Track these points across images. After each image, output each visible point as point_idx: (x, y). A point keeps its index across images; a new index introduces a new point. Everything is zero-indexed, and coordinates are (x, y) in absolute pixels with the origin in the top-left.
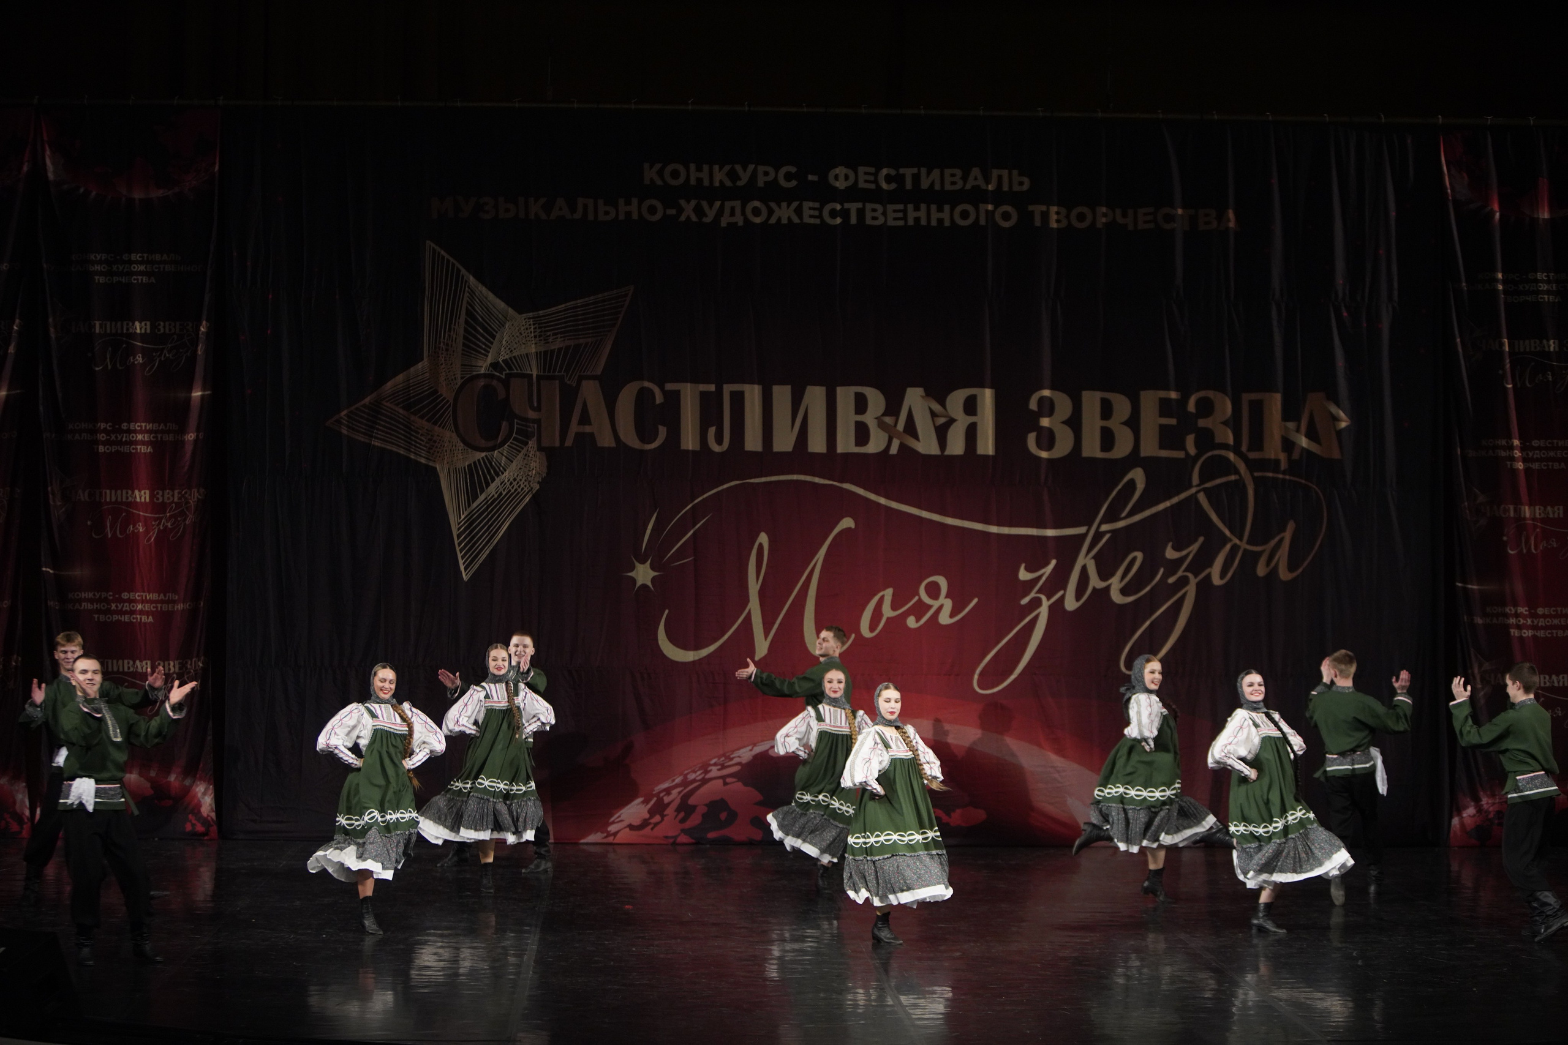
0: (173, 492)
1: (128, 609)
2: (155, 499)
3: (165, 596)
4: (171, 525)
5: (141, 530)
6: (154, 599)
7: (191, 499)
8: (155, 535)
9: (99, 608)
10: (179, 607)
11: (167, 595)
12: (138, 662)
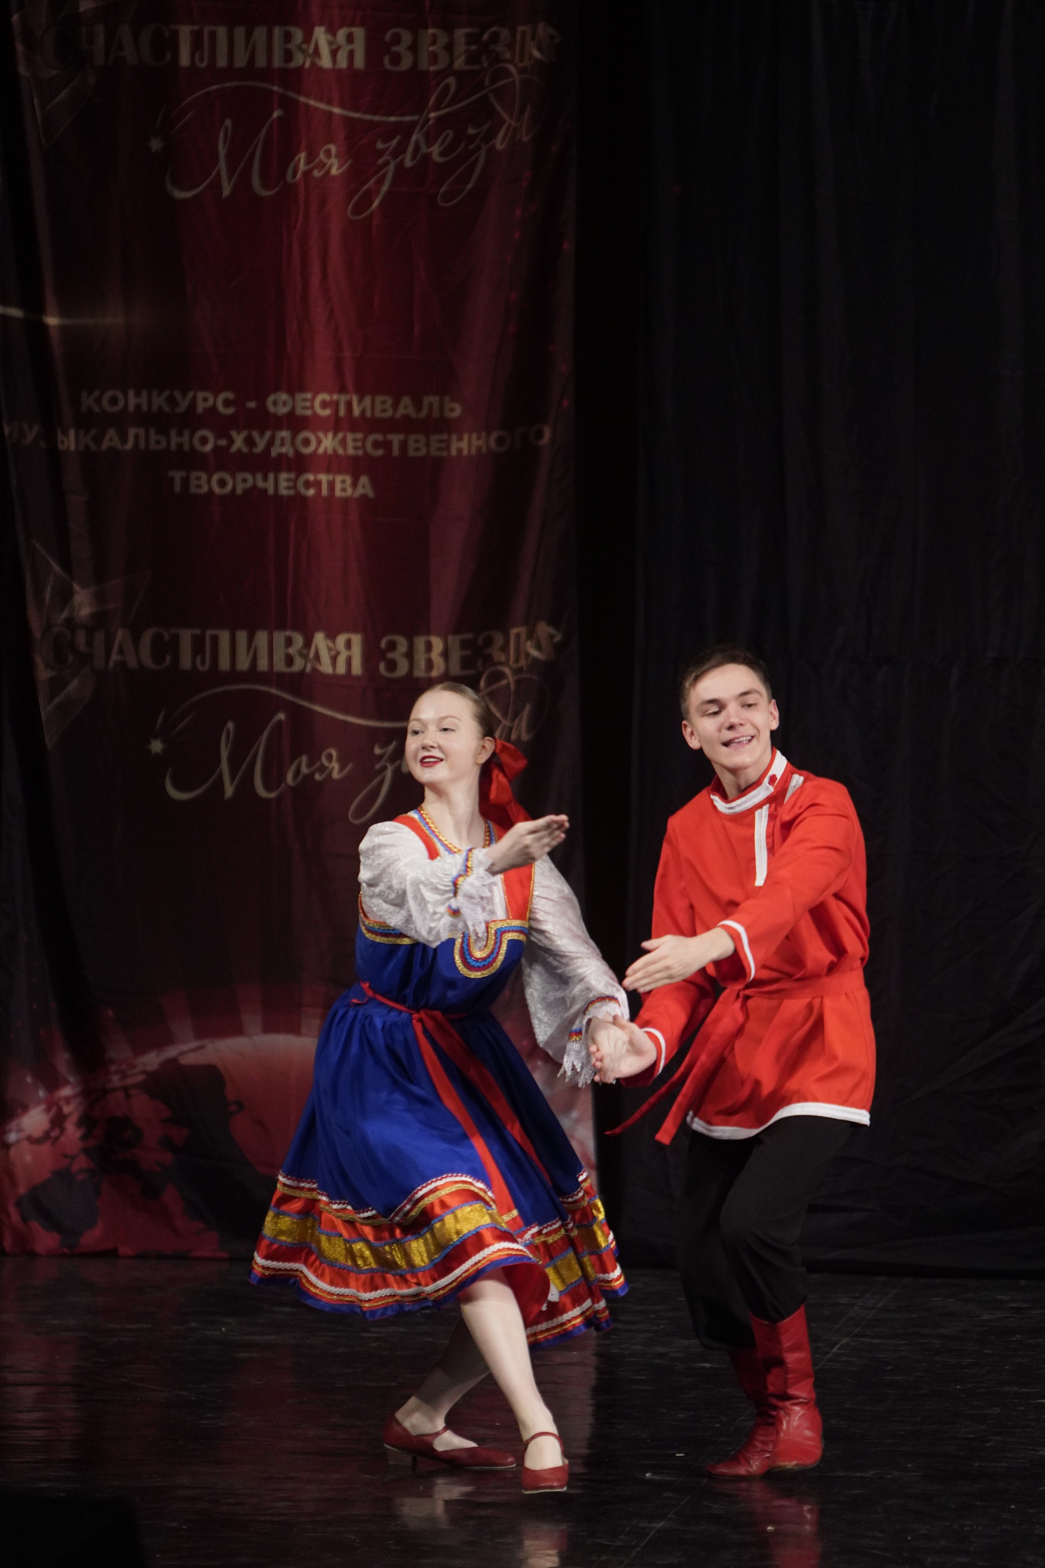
0: (451, 34)
1: (287, 449)
2: (386, 59)
3: (418, 406)
4: (442, 154)
5: (334, 171)
6: (378, 414)
7: (511, 61)
8: (385, 188)
9: (186, 447)
10: (464, 445)
11: (427, 400)
12: (320, 639)
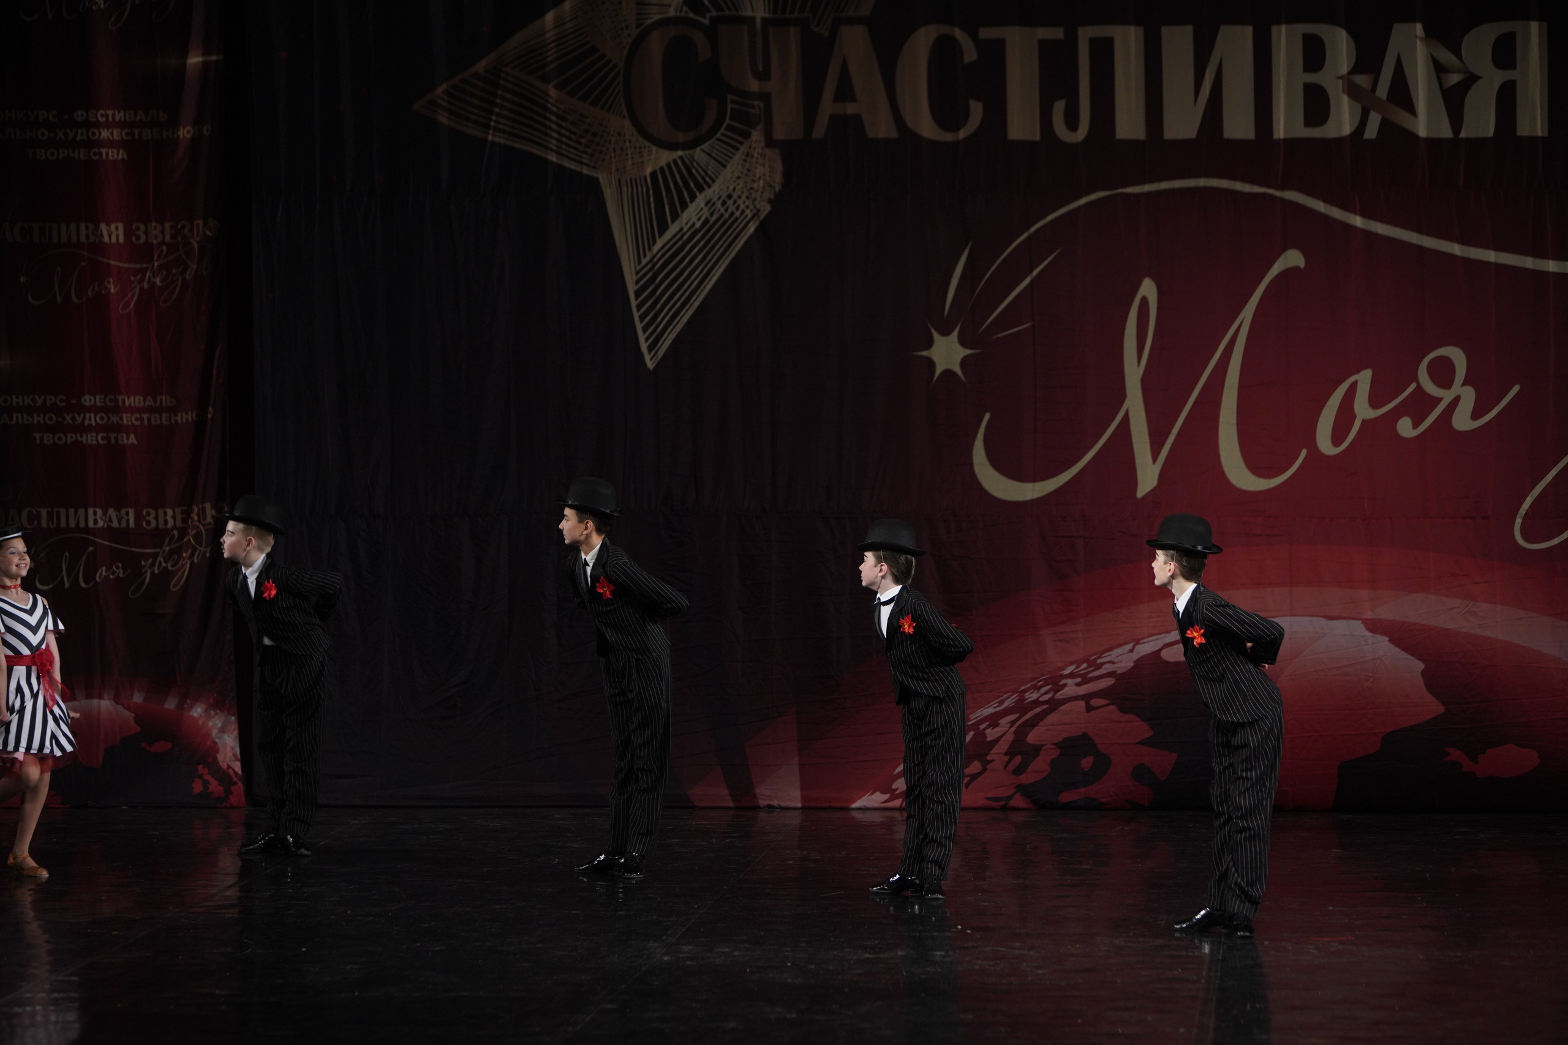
0: (163, 226)
2: (134, 238)
3: (155, 401)
4: (162, 281)
5: (112, 291)
6: (137, 405)
7: (193, 237)
8: (135, 298)
9: (42, 422)
10: (178, 418)
11: (159, 398)
